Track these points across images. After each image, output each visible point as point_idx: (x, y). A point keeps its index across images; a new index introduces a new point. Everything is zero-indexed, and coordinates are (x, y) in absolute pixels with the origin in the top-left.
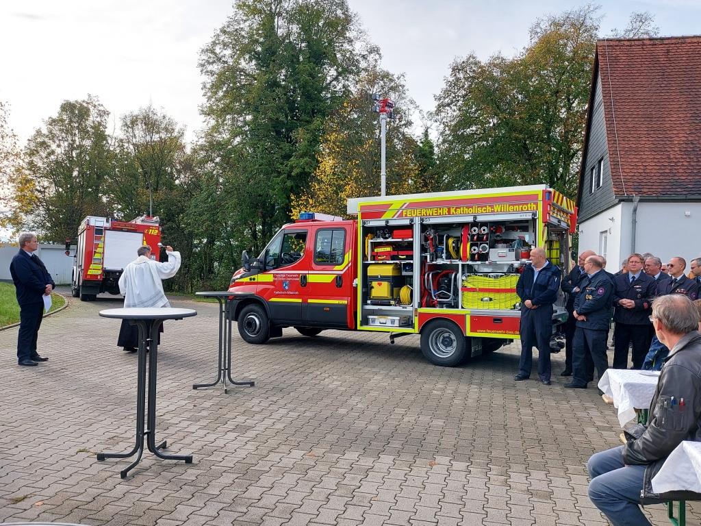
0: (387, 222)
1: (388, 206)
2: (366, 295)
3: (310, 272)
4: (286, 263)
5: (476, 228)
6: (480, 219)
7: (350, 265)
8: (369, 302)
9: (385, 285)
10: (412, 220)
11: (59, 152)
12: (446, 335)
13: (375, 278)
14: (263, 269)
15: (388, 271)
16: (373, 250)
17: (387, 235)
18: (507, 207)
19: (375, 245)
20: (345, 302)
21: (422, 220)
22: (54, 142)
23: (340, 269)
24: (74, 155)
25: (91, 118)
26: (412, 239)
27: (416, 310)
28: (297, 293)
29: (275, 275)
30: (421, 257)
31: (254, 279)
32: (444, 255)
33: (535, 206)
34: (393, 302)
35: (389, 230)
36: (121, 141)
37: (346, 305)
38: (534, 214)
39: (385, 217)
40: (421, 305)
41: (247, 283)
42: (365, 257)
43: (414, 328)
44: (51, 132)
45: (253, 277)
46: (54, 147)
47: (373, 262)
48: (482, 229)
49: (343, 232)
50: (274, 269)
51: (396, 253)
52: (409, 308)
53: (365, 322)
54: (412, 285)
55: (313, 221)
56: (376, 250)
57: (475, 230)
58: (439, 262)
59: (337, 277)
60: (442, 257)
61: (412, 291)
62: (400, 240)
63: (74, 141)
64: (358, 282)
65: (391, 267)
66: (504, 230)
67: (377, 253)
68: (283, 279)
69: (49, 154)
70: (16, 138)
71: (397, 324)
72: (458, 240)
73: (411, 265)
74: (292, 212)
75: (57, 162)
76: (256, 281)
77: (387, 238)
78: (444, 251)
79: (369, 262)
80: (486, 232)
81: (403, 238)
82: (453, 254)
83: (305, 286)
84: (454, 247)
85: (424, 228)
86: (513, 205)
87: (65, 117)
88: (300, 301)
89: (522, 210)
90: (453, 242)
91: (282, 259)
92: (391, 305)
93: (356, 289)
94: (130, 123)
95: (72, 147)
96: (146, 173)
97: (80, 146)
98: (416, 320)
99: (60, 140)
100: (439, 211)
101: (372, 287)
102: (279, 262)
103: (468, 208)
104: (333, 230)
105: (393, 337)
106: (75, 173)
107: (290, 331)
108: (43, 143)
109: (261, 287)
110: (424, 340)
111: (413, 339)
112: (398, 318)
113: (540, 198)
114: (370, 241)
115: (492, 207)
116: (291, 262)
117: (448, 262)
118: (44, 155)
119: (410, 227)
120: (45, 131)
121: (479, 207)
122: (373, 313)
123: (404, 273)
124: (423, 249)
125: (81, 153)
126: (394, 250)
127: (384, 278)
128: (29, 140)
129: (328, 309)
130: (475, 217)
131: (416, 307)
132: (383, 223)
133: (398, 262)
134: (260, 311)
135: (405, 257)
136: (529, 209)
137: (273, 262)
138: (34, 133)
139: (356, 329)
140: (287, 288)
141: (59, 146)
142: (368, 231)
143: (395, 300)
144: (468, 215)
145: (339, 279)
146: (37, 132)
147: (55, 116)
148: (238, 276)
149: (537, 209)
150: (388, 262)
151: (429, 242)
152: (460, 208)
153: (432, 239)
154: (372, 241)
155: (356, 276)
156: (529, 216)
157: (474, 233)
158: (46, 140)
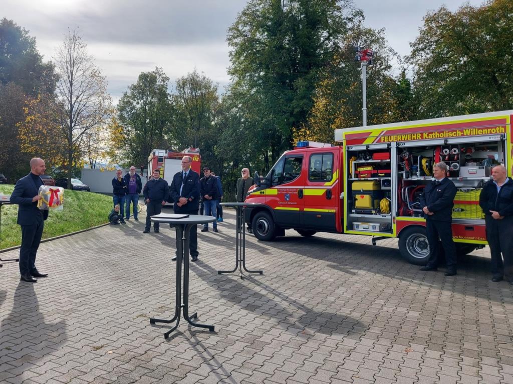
0: (368, 146)
1: (368, 134)
2: (351, 205)
3: (306, 187)
4: (287, 180)
5: (447, 150)
6: (451, 142)
7: (337, 181)
8: (353, 211)
9: (367, 197)
10: (389, 145)
11: (138, 107)
12: (422, 239)
13: (359, 192)
14: (270, 185)
15: (369, 186)
16: (356, 170)
17: (368, 158)
18: (476, 131)
19: (358, 166)
20: (334, 211)
21: (398, 144)
22: (135, 101)
23: (329, 185)
24: (147, 108)
25: (158, 83)
26: (389, 160)
27: (394, 218)
28: (296, 203)
29: (279, 190)
30: (398, 175)
31: (263, 193)
32: (418, 173)
33: (503, 129)
34: (374, 212)
35: (369, 153)
36: (176, 97)
37: (335, 213)
38: (503, 136)
39: (366, 143)
40: (398, 214)
41: (258, 196)
42: (349, 175)
43: (392, 233)
44: (133, 94)
45: (262, 191)
46: (134, 104)
47: (357, 179)
48: (453, 150)
49: (331, 156)
50: (278, 185)
51: (375, 172)
52: (388, 217)
53: (350, 227)
54: (390, 198)
55: (307, 148)
56: (359, 170)
57: (446, 152)
58: (414, 178)
59: (327, 191)
60: (416, 175)
61: (390, 203)
62: (379, 161)
63: (147, 99)
64: (344, 195)
65: (371, 183)
66: (473, 150)
67: (360, 171)
68: (284, 192)
69: (132, 109)
70: (111, 99)
71: (377, 229)
72: (431, 161)
73: (389, 182)
74: (294, 141)
75: (136, 114)
76: (265, 194)
77: (368, 160)
78: (419, 169)
79: (353, 179)
80: (457, 152)
81: (382, 160)
82: (426, 171)
83: (302, 198)
84: (427, 166)
85: (400, 150)
86: (482, 129)
87: (141, 84)
88: (298, 209)
89: (491, 133)
90: (426, 162)
91: (284, 177)
92: (372, 214)
93: (342, 200)
94: (182, 84)
95: (145, 104)
96: (191, 118)
97: (151, 102)
98: (394, 227)
99: (138, 99)
100: (413, 137)
101: (356, 199)
102: (282, 180)
103: (439, 133)
104: (323, 154)
105: (374, 240)
106: (148, 121)
107: (291, 232)
108: (129, 102)
109: (269, 199)
110: (402, 243)
111: (392, 242)
112: (379, 225)
113: (508, 121)
114: (353, 162)
115: (462, 131)
116: (291, 179)
117: (422, 178)
118: (128, 110)
119: (388, 150)
120: (129, 94)
121: (449, 132)
122: (357, 220)
123: (383, 188)
124: (400, 168)
125: (151, 107)
126: (374, 169)
127: (365, 192)
128: (120, 101)
129: (320, 216)
130: (446, 141)
131: (394, 215)
132: (364, 148)
133: (378, 179)
134: (268, 216)
135: (383, 174)
136: (498, 132)
137: (277, 180)
138: (123, 95)
139: (343, 233)
140: (288, 199)
141: (138, 103)
142: (351, 154)
143: (375, 210)
144: (439, 138)
145: (328, 193)
146: (125, 95)
147: (135, 83)
148: (252, 190)
149: (505, 131)
150: (369, 179)
151: (404, 162)
152: (432, 133)
153: (407, 160)
154: (355, 162)
155: (342, 191)
156: (498, 138)
157: (446, 154)
158: (130, 100)
